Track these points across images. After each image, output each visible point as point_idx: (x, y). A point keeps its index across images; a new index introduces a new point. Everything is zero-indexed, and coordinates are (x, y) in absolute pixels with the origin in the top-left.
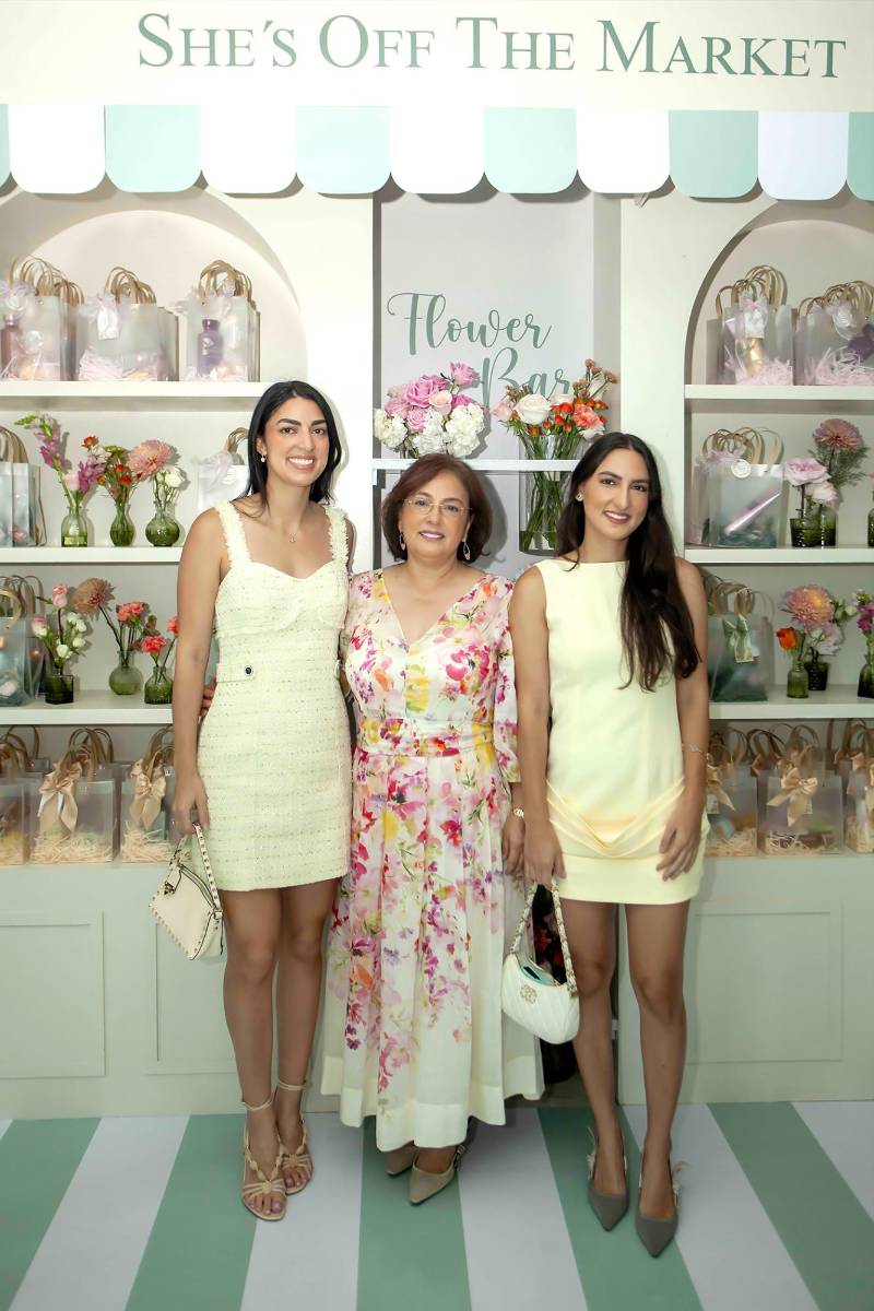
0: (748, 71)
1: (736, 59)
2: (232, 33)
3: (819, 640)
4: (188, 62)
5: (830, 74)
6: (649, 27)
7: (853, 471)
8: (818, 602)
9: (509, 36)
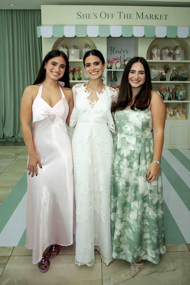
0: (155, 19)
1: (154, 17)
2: (89, 14)
3: (163, 93)
4: (83, 18)
5: (166, 19)
6: (143, 13)
7: (168, 71)
8: (163, 88)
9: (124, 14)
